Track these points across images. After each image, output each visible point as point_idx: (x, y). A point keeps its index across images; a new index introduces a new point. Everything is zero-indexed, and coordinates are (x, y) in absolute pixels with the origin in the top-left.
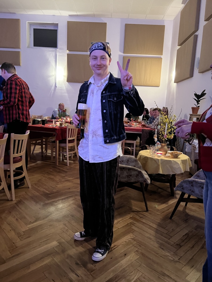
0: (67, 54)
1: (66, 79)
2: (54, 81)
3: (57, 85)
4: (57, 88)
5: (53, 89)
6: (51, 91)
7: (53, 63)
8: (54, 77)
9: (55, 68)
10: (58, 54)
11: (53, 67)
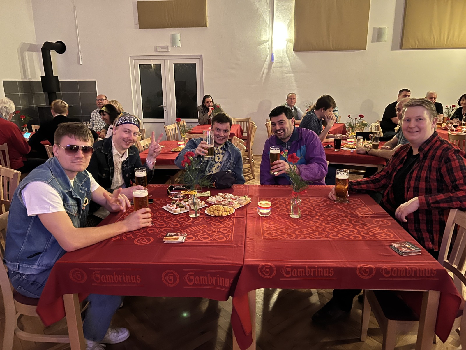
1: (292, 46)
2: (268, 51)
3: (275, 59)
4: (274, 65)
5: (267, 67)
6: (262, 71)
7: (267, 18)
8: (267, 44)
9: (271, 26)
11: (267, 23)
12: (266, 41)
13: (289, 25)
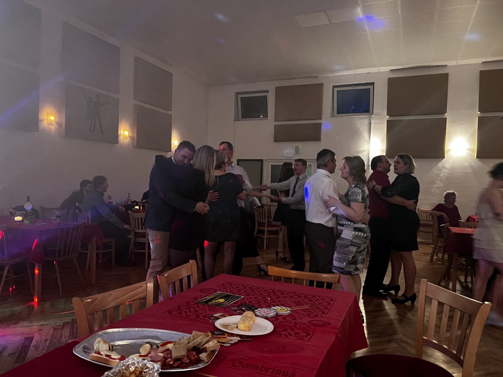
0: (387, 120)
2: (366, 158)
7: (366, 135)
8: (366, 152)
9: (368, 140)
10: (372, 122)
11: (365, 139)
12: (364, 151)
13: (382, 140)
